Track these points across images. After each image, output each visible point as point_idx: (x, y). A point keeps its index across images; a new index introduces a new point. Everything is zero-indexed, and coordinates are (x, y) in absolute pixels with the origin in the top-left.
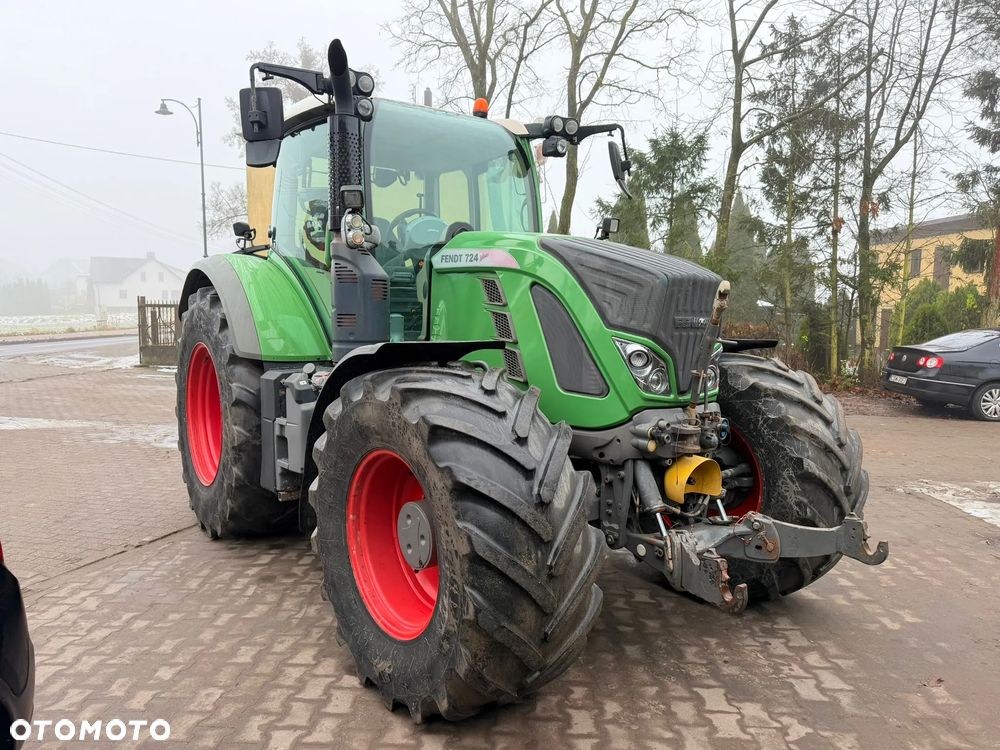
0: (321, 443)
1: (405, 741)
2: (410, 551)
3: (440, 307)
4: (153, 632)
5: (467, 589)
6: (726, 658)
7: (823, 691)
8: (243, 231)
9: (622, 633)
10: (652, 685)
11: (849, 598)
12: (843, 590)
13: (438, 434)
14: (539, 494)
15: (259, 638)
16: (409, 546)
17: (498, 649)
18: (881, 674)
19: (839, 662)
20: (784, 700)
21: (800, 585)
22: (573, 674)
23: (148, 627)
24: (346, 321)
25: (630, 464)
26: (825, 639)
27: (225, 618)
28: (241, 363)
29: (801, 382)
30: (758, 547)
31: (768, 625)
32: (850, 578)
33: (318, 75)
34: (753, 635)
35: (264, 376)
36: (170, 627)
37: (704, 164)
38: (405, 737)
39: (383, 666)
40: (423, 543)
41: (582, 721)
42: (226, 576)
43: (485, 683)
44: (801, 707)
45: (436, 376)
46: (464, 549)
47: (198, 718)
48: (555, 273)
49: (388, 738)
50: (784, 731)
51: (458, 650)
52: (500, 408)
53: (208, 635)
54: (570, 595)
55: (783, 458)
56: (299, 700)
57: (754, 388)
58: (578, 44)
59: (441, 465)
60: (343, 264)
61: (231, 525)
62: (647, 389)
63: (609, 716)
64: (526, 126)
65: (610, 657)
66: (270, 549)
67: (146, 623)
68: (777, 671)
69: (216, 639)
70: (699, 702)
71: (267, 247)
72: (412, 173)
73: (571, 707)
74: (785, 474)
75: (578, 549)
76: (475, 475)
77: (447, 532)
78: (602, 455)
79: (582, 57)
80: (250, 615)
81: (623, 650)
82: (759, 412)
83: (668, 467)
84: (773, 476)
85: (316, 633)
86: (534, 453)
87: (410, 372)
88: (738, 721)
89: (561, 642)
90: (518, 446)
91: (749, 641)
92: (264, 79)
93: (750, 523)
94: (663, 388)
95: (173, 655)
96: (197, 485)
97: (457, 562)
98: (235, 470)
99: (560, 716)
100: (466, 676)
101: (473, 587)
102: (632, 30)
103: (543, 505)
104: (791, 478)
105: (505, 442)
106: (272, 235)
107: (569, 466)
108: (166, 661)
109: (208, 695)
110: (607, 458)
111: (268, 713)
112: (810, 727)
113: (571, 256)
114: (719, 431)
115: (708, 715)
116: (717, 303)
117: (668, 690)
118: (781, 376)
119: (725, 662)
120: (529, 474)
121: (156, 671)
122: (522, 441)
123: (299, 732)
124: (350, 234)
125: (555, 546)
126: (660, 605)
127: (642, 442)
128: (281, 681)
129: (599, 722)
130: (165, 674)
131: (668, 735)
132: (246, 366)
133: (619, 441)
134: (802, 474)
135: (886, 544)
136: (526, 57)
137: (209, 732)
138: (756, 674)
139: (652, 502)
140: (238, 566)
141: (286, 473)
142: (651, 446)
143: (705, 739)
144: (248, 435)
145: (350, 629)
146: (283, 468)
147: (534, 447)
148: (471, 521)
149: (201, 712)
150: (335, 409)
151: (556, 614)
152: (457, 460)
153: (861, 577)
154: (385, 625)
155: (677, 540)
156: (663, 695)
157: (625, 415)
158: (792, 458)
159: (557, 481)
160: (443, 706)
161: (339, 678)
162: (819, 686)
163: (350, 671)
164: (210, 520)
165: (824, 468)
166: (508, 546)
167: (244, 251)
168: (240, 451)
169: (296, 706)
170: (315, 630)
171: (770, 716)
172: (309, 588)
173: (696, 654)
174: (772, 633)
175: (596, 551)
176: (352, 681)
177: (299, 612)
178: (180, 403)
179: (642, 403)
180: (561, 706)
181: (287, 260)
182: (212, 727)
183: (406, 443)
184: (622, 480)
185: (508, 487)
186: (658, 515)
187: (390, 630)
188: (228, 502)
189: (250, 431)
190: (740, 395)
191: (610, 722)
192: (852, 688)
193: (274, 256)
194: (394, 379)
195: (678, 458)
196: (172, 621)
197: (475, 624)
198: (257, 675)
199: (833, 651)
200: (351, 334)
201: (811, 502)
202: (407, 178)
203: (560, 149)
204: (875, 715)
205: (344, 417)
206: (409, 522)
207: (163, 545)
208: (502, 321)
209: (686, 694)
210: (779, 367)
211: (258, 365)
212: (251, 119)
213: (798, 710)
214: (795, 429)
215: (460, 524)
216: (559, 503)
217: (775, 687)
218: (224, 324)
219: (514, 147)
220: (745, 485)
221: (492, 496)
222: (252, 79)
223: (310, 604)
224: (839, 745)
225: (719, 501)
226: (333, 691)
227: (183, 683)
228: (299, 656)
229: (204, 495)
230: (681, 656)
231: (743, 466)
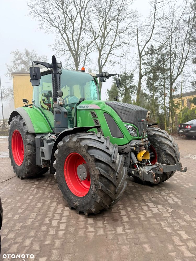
0: (57, 152)
1: (84, 220)
2: (81, 176)
3: (79, 119)
4: (14, 202)
5: (99, 182)
6: (152, 196)
7: (174, 201)
8: (25, 101)
9: (128, 193)
10: (137, 203)
11: (177, 182)
12: (175, 180)
13: (90, 148)
14: (113, 160)
15: (41, 201)
16: (80, 175)
17: (106, 195)
18: (186, 197)
19: (177, 195)
20: (166, 204)
21: (166, 179)
22: (119, 203)
23: (12, 201)
24: (58, 122)
25: (130, 153)
26: (173, 191)
27: (31, 197)
28: (29, 134)
29: (164, 132)
30: (159, 170)
31: (160, 189)
32: (176, 177)
33: (48, 64)
34: (157, 191)
35: (36, 137)
36: (17, 201)
37: (133, 81)
38: (84, 219)
39: (77, 203)
40: (84, 174)
41: (123, 212)
42: (28, 187)
43: (104, 204)
44: (170, 205)
45: (87, 135)
46: (98, 173)
47: (32, 220)
48: (109, 110)
49: (80, 220)
50: (167, 210)
51: (97, 197)
52: (102, 141)
53: (28, 201)
54: (121, 183)
55: (162, 150)
56: (56, 214)
57: (154, 134)
58: (100, 51)
59: (91, 155)
60: (57, 109)
61: (27, 175)
62: (133, 136)
63: (129, 211)
64: (96, 74)
65: (126, 198)
66: (37, 180)
67: (11, 200)
68: (164, 198)
69: (31, 202)
70: (148, 206)
71: (32, 105)
72: (66, 85)
73: (120, 210)
74: (162, 154)
75: (122, 172)
76: (99, 157)
77: (93, 170)
78: (123, 151)
79: (101, 54)
80: (37, 196)
81: (129, 197)
82: (156, 140)
83: (138, 153)
84: (159, 154)
85: (55, 199)
86: (111, 151)
87: (80, 134)
88: (157, 209)
89: (119, 194)
90: (107, 150)
91: (156, 193)
92: (35, 65)
93: (156, 165)
94: (136, 136)
95: (21, 207)
96: (16, 166)
97: (96, 177)
98: (29, 161)
99: (118, 212)
100: (99, 202)
101: (100, 182)
102: (114, 48)
103: (114, 162)
104: (164, 154)
105: (105, 149)
106: (33, 102)
107: (118, 154)
108: (20, 208)
109: (33, 214)
110: (124, 152)
111: (49, 217)
112: (173, 209)
113: (113, 106)
114: (148, 144)
115: (151, 209)
116: (147, 116)
117: (141, 204)
118: (160, 131)
119: (152, 197)
120: (110, 156)
121: (18, 210)
122: (108, 148)
123: (58, 220)
124: (59, 102)
125: (117, 172)
126: (135, 186)
127: (132, 148)
128: (50, 210)
129: (127, 212)
130: (21, 211)
131: (143, 213)
132: (30, 135)
133: (127, 148)
134: (166, 154)
135: (186, 167)
136: (88, 54)
137: (36, 222)
138: (160, 199)
139: (135, 161)
140: (30, 185)
141: (44, 161)
142: (135, 148)
143: (151, 213)
144: (32, 152)
145: (66, 196)
146: (43, 160)
147: (111, 150)
148: (99, 167)
149: (33, 218)
150: (60, 144)
151: (118, 187)
152: (95, 153)
153: (179, 177)
154: (76, 194)
155: (142, 169)
156: (140, 205)
157: (128, 142)
158: (164, 150)
159: (116, 157)
160: (93, 210)
161: (64, 208)
162: (173, 200)
163: (66, 206)
164: (21, 174)
165: (171, 152)
166: (108, 172)
167: (26, 106)
168: (30, 156)
169: (56, 215)
170: (55, 198)
171: (164, 207)
172: (50, 189)
173: (145, 196)
174: (162, 190)
175: (125, 173)
176: (68, 208)
177: (50, 194)
178: (9, 145)
179: (132, 139)
180: (117, 209)
181: (38, 108)
182: (37, 221)
183: (81, 150)
184: (128, 157)
185: (106, 159)
186: (137, 164)
187: (78, 195)
188: (27, 169)
189: (32, 151)
190: (151, 136)
191: (129, 212)
192: (180, 200)
193: (34, 107)
194: (77, 136)
195: (140, 151)
196: (18, 199)
197: (101, 190)
198: (44, 209)
199: (175, 193)
200: (60, 126)
201: (168, 160)
202: (66, 87)
203: (105, 80)
204: (186, 205)
205: (63, 146)
206: (80, 169)
207: (8, 182)
208: (96, 121)
209: (145, 205)
210: (159, 130)
211: (34, 135)
212: (33, 75)
213: (170, 206)
214: (164, 143)
215: (96, 168)
216: (117, 162)
217: (164, 202)
218: (24, 124)
219: (93, 79)
220: (153, 157)
221: (104, 161)
222: (33, 65)
223: (52, 192)
224: (180, 212)
225: (149, 160)
226: (63, 211)
227: (26, 212)
228: (53, 204)
229: (18, 168)
230: (142, 197)
231: (152, 152)
